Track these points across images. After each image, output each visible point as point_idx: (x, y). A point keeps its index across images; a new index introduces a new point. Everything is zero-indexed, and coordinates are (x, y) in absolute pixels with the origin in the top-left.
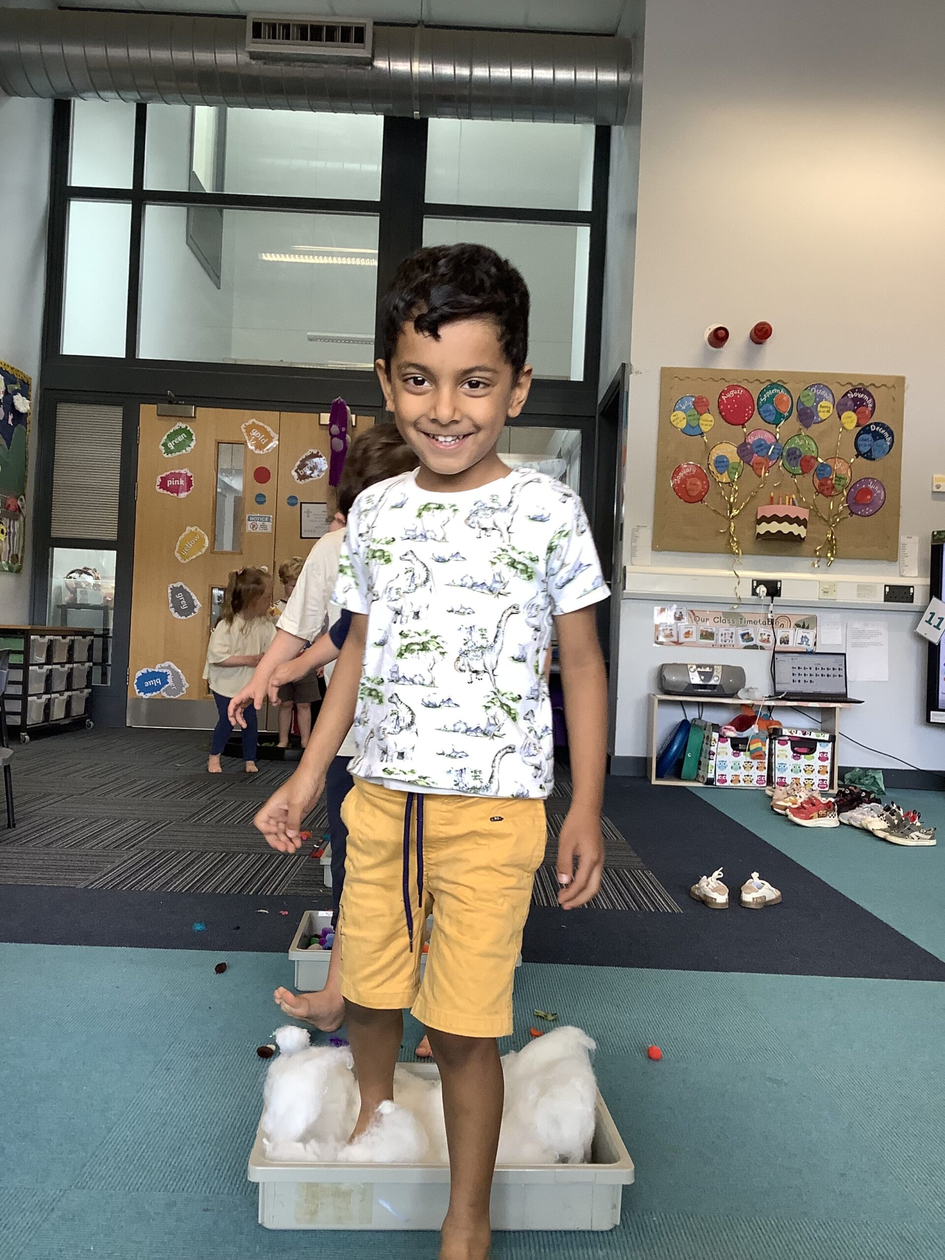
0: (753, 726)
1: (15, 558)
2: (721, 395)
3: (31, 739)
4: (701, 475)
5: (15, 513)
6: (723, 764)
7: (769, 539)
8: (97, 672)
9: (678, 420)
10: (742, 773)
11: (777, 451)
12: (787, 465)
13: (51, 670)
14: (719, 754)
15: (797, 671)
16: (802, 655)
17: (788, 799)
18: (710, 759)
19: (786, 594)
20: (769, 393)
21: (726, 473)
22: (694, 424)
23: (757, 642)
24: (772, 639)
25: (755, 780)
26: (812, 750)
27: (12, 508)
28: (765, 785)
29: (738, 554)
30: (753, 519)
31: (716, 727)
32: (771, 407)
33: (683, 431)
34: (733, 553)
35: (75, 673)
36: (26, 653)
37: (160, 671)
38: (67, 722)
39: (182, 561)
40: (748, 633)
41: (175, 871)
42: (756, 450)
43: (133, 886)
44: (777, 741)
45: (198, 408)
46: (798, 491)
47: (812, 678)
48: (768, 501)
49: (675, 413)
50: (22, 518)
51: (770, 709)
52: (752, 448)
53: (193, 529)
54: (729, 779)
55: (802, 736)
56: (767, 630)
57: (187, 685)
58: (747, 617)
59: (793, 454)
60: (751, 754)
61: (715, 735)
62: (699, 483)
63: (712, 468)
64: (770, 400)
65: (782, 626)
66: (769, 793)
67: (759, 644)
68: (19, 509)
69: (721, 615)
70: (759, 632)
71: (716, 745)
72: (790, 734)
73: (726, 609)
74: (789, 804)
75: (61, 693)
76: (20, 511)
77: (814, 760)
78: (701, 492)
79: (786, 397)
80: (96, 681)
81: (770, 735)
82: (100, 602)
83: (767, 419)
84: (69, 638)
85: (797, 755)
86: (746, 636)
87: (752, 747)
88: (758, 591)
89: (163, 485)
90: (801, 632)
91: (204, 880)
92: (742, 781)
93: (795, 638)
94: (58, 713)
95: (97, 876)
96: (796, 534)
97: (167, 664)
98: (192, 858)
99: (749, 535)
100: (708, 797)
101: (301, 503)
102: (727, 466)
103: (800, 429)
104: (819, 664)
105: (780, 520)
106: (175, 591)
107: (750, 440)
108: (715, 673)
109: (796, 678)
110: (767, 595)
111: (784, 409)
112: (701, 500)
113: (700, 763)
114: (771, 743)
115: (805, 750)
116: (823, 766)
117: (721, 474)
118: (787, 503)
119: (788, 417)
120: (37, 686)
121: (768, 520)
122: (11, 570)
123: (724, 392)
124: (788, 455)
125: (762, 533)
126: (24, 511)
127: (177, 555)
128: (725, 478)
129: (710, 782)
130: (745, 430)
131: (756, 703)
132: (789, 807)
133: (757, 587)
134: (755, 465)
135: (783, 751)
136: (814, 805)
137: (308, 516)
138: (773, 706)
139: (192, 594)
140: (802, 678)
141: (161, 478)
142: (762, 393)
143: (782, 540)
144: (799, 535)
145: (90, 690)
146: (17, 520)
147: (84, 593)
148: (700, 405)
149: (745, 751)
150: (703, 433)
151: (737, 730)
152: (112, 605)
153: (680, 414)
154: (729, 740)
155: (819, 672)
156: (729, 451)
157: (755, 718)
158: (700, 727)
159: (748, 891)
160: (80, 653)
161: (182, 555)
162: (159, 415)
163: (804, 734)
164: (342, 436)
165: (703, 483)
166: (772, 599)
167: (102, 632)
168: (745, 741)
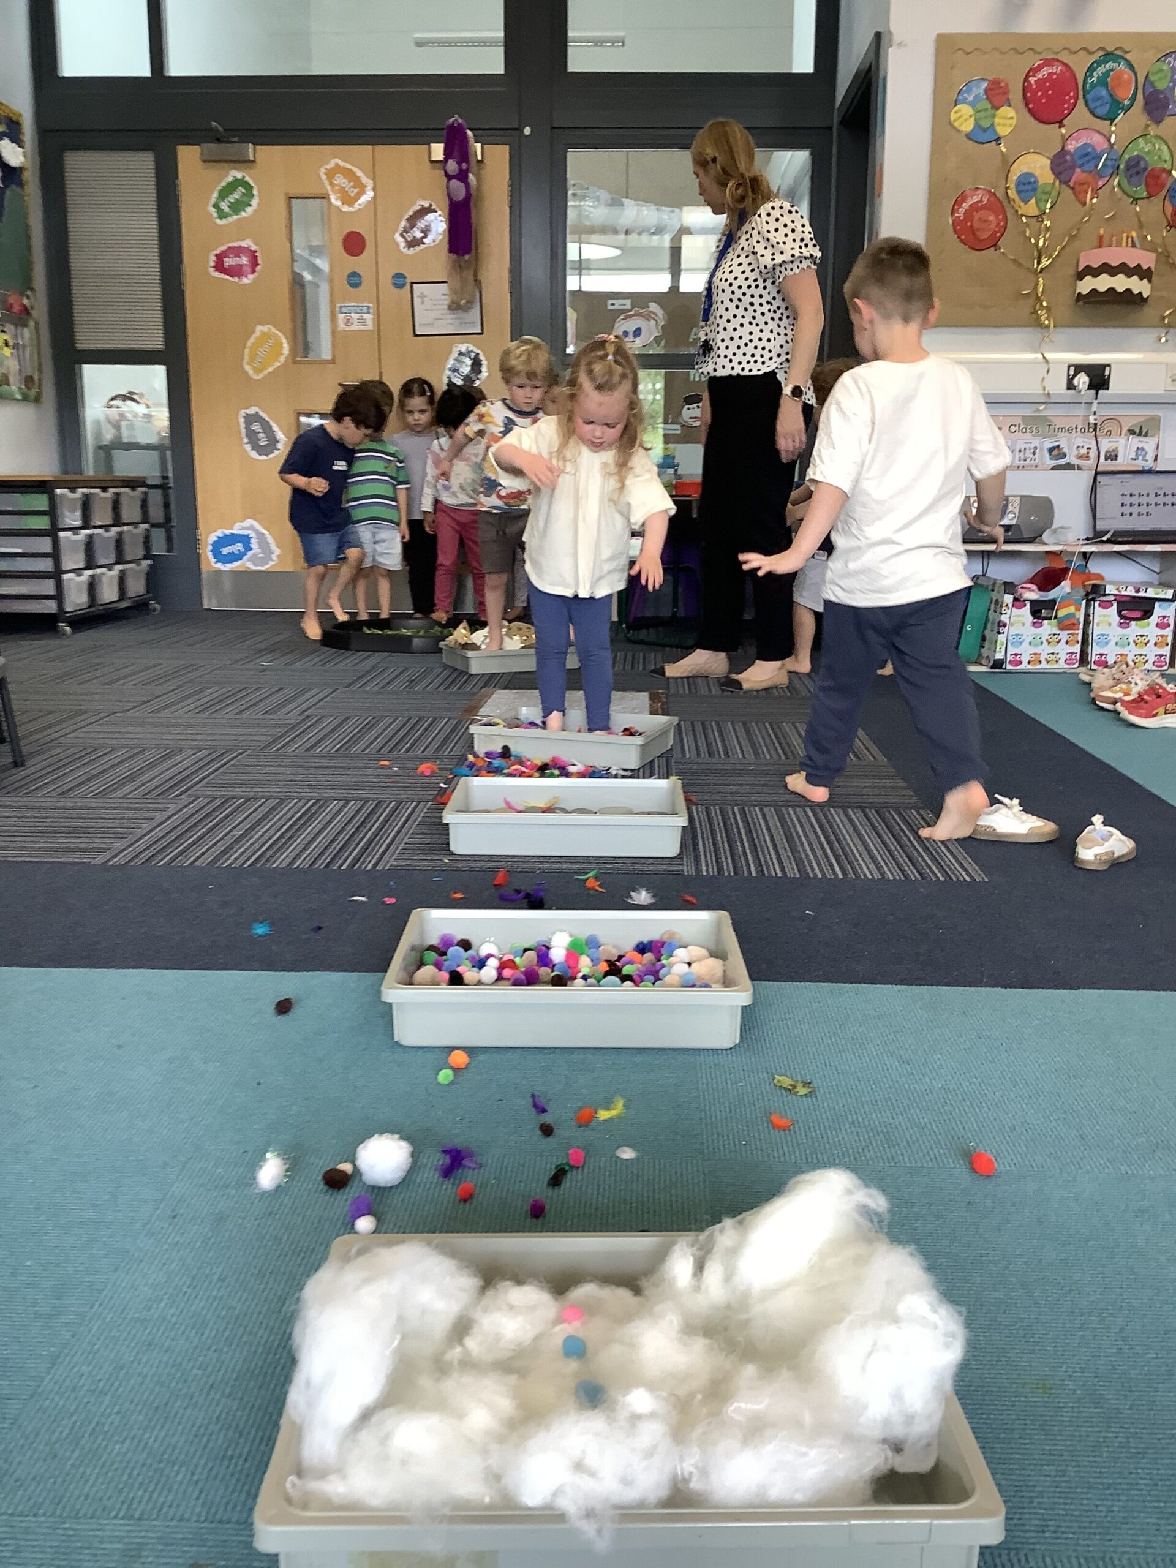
0: (1063, 583)
1: (29, 380)
2: (1027, 77)
3: (74, 632)
4: (997, 205)
5: (22, 317)
6: (1019, 639)
7: (1095, 303)
8: (159, 536)
9: (962, 119)
10: (1044, 650)
11: (1109, 163)
12: (1125, 183)
13: (91, 537)
14: (1011, 624)
15: (1127, 500)
16: (1137, 476)
17: (1117, 688)
18: (999, 633)
19: (1118, 385)
20: (1101, 70)
21: (1033, 201)
22: (986, 124)
23: (1071, 459)
24: (1093, 454)
25: (1063, 659)
26: (1147, 614)
27: (16, 308)
28: (1076, 665)
29: (1048, 326)
30: (1071, 272)
31: (1009, 587)
32: (1104, 93)
33: (969, 136)
34: (1041, 326)
35: (126, 539)
36: (52, 513)
37: (241, 532)
38: (124, 604)
39: (255, 377)
40: (1058, 446)
41: (238, 833)
42: (1079, 162)
43: (173, 860)
44: (1097, 604)
45: (258, 147)
46: (1141, 225)
47: (1150, 509)
48: (1096, 243)
49: (956, 108)
50: (32, 323)
51: (1085, 556)
52: (1073, 160)
53: (265, 328)
54: (1025, 659)
55: (1134, 594)
56: (1086, 441)
57: (277, 551)
58: (1058, 423)
59: (1134, 166)
60: (1059, 623)
61: (1008, 599)
62: (991, 218)
63: (1012, 193)
64: (1103, 81)
65: (1109, 433)
66: (1085, 678)
67: (1074, 461)
68: (26, 311)
69: (1019, 421)
70: (1074, 444)
71: (1009, 612)
72: (1116, 592)
73: (1028, 412)
74: (1120, 695)
75: (109, 567)
76: (28, 314)
77: (1149, 628)
78: (995, 232)
79: (1127, 74)
80: (159, 548)
81: (1087, 594)
82: (153, 440)
83: (1099, 111)
84: (112, 490)
85: (1125, 620)
86: (1055, 451)
87: (1061, 614)
88: (1076, 381)
89: (219, 267)
90: (1135, 442)
91: (280, 845)
92: (1044, 662)
93: (1127, 450)
94: (109, 594)
95: (125, 842)
96: (1136, 292)
97: (249, 522)
98: (264, 809)
99: (1065, 299)
100: (997, 687)
101: (413, 283)
102: (1035, 190)
103: (1147, 126)
104: (1161, 488)
105: (1112, 271)
106: (250, 419)
107: (1071, 146)
108: (1010, 509)
109: (1127, 510)
110: (1090, 387)
111: (1124, 95)
112: (995, 245)
113: (984, 639)
114: (1088, 606)
115: (1138, 614)
116: (1162, 636)
117: (1026, 202)
118: (1124, 244)
119: (1132, 105)
120: (72, 559)
121: (1095, 272)
122: (25, 398)
123: (1034, 71)
124: (1128, 169)
125: (1085, 292)
126: (34, 313)
127: (247, 368)
128: (1031, 208)
129: (998, 664)
130: (1063, 131)
131: (1069, 549)
132: (1120, 700)
133: (1074, 376)
134: (1078, 189)
135: (1104, 616)
136: (1159, 696)
137: (423, 303)
138: (1092, 553)
139: (272, 423)
140: (1135, 510)
141: (217, 255)
142: (1091, 69)
143: (1114, 302)
144: (1140, 293)
145: (149, 562)
146: (26, 325)
147: (131, 427)
148: (996, 94)
149: (1050, 618)
150: (999, 139)
151: (1040, 589)
152: (167, 442)
153: (965, 110)
154: (1028, 604)
155: (1160, 500)
156: (1038, 166)
157: (1066, 570)
158: (987, 588)
159: (1088, 844)
160: (130, 511)
161: (254, 368)
162: (204, 161)
163: (1138, 591)
164: (462, 176)
165: (997, 217)
166: (1097, 394)
167: (157, 482)
168: (1051, 604)
